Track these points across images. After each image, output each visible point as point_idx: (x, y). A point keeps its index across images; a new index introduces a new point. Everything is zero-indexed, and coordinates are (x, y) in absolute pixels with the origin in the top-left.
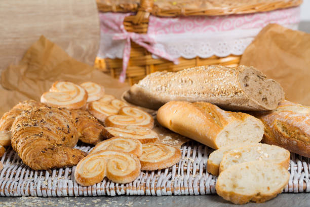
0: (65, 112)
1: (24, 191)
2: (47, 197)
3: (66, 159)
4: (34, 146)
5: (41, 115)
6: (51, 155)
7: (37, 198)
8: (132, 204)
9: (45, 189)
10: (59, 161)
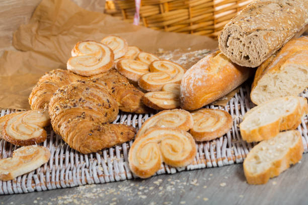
0: (101, 84)
1: (81, 180)
2: (106, 183)
3: (116, 138)
4: (79, 129)
5: (79, 93)
6: (99, 137)
7: (95, 185)
8: (197, 182)
9: (101, 175)
10: (108, 141)
